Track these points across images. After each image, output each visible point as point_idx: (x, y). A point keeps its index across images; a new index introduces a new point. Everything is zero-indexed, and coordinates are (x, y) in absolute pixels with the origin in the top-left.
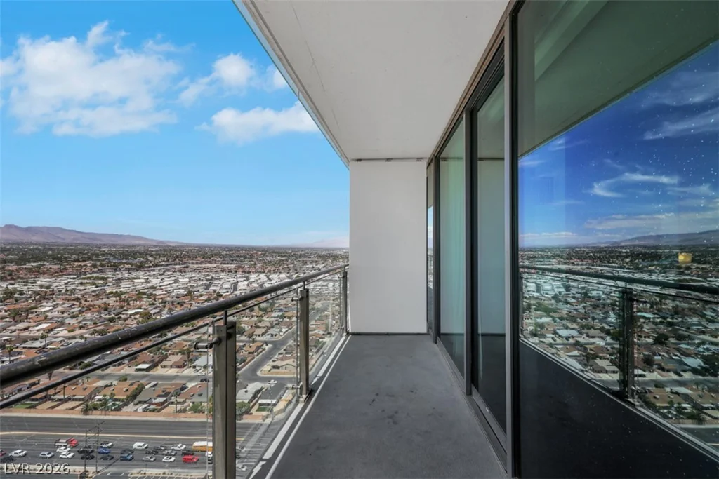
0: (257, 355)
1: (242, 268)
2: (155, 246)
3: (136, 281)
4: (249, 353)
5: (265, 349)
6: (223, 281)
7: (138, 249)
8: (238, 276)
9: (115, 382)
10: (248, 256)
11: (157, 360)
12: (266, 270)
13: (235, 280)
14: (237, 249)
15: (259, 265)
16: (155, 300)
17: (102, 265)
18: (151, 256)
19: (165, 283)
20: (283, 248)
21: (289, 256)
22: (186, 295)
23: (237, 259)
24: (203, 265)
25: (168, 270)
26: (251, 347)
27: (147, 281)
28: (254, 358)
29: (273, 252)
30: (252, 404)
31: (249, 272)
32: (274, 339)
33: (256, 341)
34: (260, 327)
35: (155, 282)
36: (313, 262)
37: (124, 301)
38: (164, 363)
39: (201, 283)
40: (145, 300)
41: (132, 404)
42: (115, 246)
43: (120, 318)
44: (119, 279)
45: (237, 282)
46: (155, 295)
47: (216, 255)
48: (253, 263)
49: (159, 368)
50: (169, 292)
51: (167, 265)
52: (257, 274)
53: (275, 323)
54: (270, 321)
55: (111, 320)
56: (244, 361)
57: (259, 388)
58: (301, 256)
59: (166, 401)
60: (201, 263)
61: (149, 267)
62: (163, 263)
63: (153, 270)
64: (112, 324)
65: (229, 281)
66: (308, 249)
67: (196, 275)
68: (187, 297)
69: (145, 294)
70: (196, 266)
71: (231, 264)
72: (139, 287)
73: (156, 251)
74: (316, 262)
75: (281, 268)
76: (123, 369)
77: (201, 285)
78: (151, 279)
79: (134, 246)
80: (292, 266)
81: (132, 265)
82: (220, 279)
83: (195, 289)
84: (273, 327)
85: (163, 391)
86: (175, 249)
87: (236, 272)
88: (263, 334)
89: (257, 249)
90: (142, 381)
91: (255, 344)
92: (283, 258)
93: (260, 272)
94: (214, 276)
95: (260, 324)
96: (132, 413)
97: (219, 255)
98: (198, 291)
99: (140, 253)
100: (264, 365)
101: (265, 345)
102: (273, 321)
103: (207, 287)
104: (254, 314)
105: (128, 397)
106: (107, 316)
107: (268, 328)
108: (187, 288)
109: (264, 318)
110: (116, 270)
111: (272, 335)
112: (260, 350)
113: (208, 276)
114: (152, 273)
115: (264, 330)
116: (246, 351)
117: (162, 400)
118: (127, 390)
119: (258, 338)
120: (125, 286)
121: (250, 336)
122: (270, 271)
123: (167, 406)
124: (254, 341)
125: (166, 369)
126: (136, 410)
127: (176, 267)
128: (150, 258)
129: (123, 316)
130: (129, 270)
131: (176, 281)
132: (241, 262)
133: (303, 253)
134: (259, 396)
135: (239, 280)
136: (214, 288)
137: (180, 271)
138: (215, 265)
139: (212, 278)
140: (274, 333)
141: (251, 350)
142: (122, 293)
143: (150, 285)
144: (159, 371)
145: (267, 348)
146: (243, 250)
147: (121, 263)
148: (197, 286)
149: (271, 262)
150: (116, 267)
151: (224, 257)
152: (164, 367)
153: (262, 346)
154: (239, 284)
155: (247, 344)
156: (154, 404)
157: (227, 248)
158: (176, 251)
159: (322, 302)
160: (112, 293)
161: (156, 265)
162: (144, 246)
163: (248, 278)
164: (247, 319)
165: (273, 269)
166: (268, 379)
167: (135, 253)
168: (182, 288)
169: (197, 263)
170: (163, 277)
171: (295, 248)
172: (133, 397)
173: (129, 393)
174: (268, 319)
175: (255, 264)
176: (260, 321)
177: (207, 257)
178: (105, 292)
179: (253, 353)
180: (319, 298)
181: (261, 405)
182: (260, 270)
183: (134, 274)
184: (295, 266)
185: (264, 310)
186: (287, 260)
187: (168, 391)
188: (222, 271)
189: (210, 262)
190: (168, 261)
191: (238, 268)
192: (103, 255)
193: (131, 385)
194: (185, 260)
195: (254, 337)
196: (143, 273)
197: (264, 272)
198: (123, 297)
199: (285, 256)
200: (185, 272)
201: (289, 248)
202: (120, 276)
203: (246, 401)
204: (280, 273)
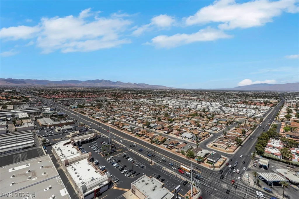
0: (206, 138)
1: (199, 99)
2: (169, 89)
3: (163, 101)
4: (203, 136)
5: (210, 136)
6: (191, 104)
7: (164, 90)
8: (198, 102)
9: (158, 135)
10: (201, 94)
11: (170, 131)
12: (210, 100)
13: (196, 104)
14: (197, 91)
15: (206, 98)
16: (169, 109)
17: (155, 96)
18: (167, 93)
19: (172, 103)
20: (218, 91)
21: (221, 94)
22: (179, 108)
23: (197, 95)
24: (184, 97)
25: (173, 98)
26: (203, 134)
27: (167, 102)
28: (205, 139)
29: (213, 92)
30: (204, 159)
31: (202, 101)
32: (214, 132)
33: (206, 132)
34: (208, 126)
35: (169, 102)
36: (233, 98)
37: (160, 108)
38: (172, 132)
39: (184, 104)
40: (166, 108)
41: (163, 144)
42: (157, 89)
43: (159, 114)
44: (159, 101)
45: (197, 105)
46: (169, 107)
47: (189, 93)
48: (204, 97)
49: (170, 134)
50: (173, 106)
51: (172, 96)
52: (206, 102)
53: (214, 125)
54: (212, 124)
55: (157, 114)
56: (201, 139)
57: (208, 153)
58: (227, 94)
59: (173, 147)
60: (184, 96)
61: (167, 97)
62: (171, 96)
63: (168, 98)
64: (157, 115)
65: (194, 104)
66: (231, 91)
67: (182, 101)
68: (179, 109)
69: (166, 106)
70: (182, 97)
71: (195, 97)
72: (164, 104)
73: (169, 91)
74: (236, 97)
75: (216, 99)
76: (160, 131)
77: (184, 105)
78: (167, 101)
79: (163, 89)
80: (222, 99)
81: (162, 96)
82: (191, 103)
83: (182, 106)
84: (213, 127)
85: (172, 143)
86: (175, 90)
87: (197, 100)
88: (209, 129)
89: (205, 91)
90: (166, 137)
91: (205, 133)
92: (218, 95)
93: (207, 101)
94: (188, 101)
95: (207, 124)
96: (163, 147)
97: (190, 93)
98: (183, 107)
99: (165, 92)
100: (209, 143)
101: (210, 134)
102: (213, 124)
103: (186, 106)
104: (205, 120)
105: (162, 141)
106: (156, 113)
107: (211, 127)
108: (179, 106)
109: (209, 122)
110: (158, 97)
111: (213, 130)
112: (208, 136)
113: (186, 101)
114: (168, 99)
115: (209, 127)
116: (201, 135)
117: (171, 145)
118: (162, 139)
119: (206, 130)
120: (161, 103)
121: (203, 129)
122: (211, 101)
123: (173, 148)
124: (205, 131)
125: (173, 135)
126: (164, 147)
127: (175, 97)
128: (167, 94)
129: (160, 113)
130: (161, 98)
131: (175, 103)
132: (199, 96)
133: (228, 93)
134: (207, 156)
135: (198, 104)
136: (188, 106)
137: (176, 99)
138: (188, 97)
139: (188, 102)
140: (214, 130)
141: (204, 135)
142: (160, 105)
143: (167, 103)
144: (170, 135)
145: (211, 135)
146: (199, 91)
147: (159, 95)
148: (182, 105)
149: (212, 97)
150: (158, 96)
151: (192, 94)
152: (172, 134)
153: (208, 134)
154: (198, 105)
155: (202, 132)
156: (169, 146)
157: (193, 90)
158: (175, 91)
159: (239, 118)
160: (157, 105)
161: (169, 96)
162: (165, 89)
163: (202, 104)
164: (202, 121)
165: (213, 100)
166: (212, 150)
167: (163, 92)
168: (177, 105)
169: (182, 96)
170: (171, 101)
171: (223, 91)
172: (163, 142)
173: (162, 140)
174: (211, 123)
175: (205, 97)
176: (207, 123)
177: (186, 94)
178: (155, 104)
179: (204, 136)
180: (237, 116)
181: (208, 160)
182: (207, 100)
183: (163, 99)
184: (224, 99)
185: (209, 118)
186: (220, 96)
187: (173, 143)
188: (191, 100)
189: (186, 96)
190: (172, 95)
191: (198, 99)
192: (155, 92)
193: (163, 137)
194: (178, 95)
195: (205, 129)
196: (165, 99)
197: (209, 101)
198: (160, 107)
199: (219, 94)
200: (178, 99)
201: (221, 91)
202: (159, 100)
203: (202, 157)
204: (216, 102)
